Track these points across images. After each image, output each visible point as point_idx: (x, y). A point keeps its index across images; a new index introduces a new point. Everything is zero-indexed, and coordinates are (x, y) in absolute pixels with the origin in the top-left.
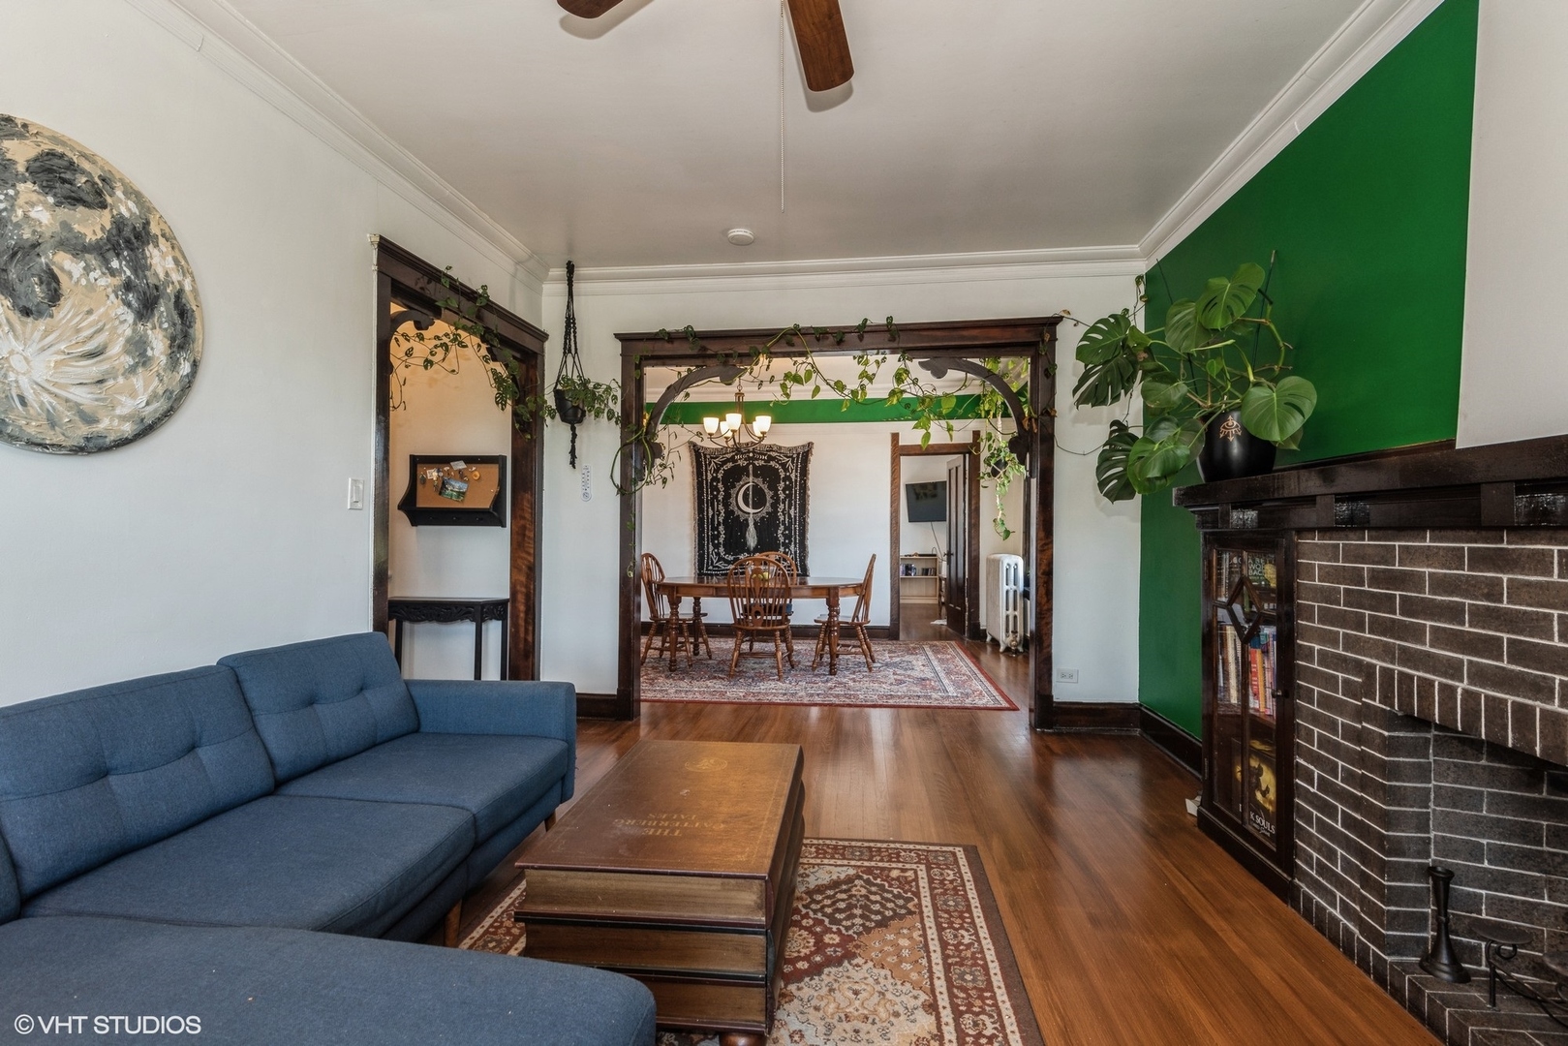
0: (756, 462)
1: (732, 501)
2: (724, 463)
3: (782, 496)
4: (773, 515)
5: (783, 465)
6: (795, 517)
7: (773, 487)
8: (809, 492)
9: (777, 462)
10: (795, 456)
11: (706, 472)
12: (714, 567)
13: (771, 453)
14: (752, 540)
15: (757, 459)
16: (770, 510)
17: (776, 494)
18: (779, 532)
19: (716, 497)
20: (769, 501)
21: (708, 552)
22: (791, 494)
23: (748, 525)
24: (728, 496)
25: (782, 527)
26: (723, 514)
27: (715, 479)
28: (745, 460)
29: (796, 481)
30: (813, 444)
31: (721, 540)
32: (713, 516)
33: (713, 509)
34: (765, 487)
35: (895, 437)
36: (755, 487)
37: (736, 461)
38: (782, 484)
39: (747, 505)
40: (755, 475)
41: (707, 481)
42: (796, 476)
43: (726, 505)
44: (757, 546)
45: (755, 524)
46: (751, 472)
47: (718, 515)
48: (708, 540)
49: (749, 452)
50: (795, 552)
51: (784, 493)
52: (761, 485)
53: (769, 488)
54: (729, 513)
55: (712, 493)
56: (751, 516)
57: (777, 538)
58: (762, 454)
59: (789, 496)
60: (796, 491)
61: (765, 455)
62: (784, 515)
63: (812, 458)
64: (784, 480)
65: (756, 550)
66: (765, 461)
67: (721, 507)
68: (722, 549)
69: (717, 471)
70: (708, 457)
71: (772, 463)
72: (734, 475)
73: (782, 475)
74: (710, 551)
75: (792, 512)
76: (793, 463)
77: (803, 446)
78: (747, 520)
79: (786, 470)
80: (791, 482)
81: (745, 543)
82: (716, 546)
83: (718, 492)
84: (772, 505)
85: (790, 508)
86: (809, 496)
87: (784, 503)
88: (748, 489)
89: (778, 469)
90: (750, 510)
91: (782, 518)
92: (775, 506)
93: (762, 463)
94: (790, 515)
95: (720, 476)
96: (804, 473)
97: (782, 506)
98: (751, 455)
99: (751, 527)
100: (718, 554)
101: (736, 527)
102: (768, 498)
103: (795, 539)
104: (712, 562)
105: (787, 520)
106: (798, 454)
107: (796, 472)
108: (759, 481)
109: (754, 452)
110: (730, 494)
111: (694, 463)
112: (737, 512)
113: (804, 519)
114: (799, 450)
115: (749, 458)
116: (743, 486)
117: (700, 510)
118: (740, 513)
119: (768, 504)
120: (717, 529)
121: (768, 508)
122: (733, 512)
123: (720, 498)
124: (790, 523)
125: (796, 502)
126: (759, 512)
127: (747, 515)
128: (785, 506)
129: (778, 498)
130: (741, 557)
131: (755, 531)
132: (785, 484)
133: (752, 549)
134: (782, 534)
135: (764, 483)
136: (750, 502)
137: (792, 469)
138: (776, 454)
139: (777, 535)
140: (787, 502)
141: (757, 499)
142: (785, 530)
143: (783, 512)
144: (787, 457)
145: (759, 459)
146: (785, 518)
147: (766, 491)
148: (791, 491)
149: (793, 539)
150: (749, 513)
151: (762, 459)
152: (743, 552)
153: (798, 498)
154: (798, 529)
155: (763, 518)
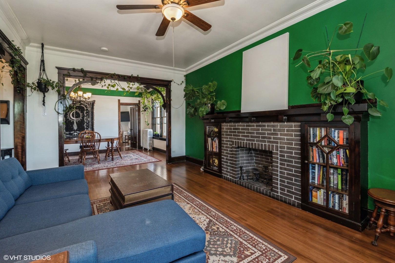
0: (76, 105)
1: (68, 116)
3: (85, 115)
4: (83, 120)
5: (86, 106)
6: (90, 121)
7: (83, 112)
8: (94, 114)
9: (84, 105)
10: (89, 104)
13: (81, 102)
14: (75, 127)
16: (82, 119)
20: (81, 116)
22: (88, 114)
23: (74, 123)
25: (86, 124)
26: (65, 120)
29: (90, 111)
30: (95, 101)
31: (64, 127)
34: (80, 112)
35: (119, 100)
36: (76, 112)
38: (85, 111)
39: (73, 117)
40: (76, 109)
42: (90, 109)
43: (66, 117)
45: (76, 123)
46: (75, 107)
50: (90, 130)
51: (86, 114)
52: (78, 111)
56: (75, 120)
57: (84, 127)
59: (88, 115)
60: (90, 113)
62: (86, 120)
63: (95, 105)
64: (86, 110)
65: (77, 130)
66: (80, 105)
71: (82, 105)
73: (85, 109)
75: (89, 119)
76: (89, 105)
77: (92, 101)
78: (73, 122)
79: (87, 107)
80: (88, 111)
81: (73, 128)
84: (82, 117)
85: (88, 118)
86: (94, 115)
87: (86, 116)
88: (74, 112)
89: (84, 107)
90: (75, 119)
91: (85, 121)
92: (83, 117)
93: (78, 105)
96: (93, 108)
99: (75, 124)
101: (70, 123)
102: (81, 115)
103: (90, 127)
105: (87, 121)
106: (91, 103)
107: (90, 108)
108: (78, 110)
109: (75, 102)
112: (70, 119)
113: (93, 121)
115: (74, 104)
116: (72, 112)
118: (71, 119)
119: (81, 117)
121: (81, 118)
122: (68, 119)
125: (90, 117)
126: (78, 119)
127: (73, 120)
128: (86, 118)
129: (84, 115)
130: (72, 132)
131: (76, 125)
132: (86, 111)
133: (75, 130)
134: (86, 125)
135: (79, 111)
136: (75, 116)
137: (89, 107)
138: (83, 103)
139: (84, 126)
140: (87, 117)
141: (77, 116)
142: (87, 124)
143: (86, 119)
144: (87, 104)
145: (77, 104)
146: (86, 121)
147: (80, 113)
148: (88, 113)
149: (89, 127)
150: (74, 120)
151: (78, 104)
152: (72, 131)
153: (91, 115)
154: (91, 124)
155: (79, 121)
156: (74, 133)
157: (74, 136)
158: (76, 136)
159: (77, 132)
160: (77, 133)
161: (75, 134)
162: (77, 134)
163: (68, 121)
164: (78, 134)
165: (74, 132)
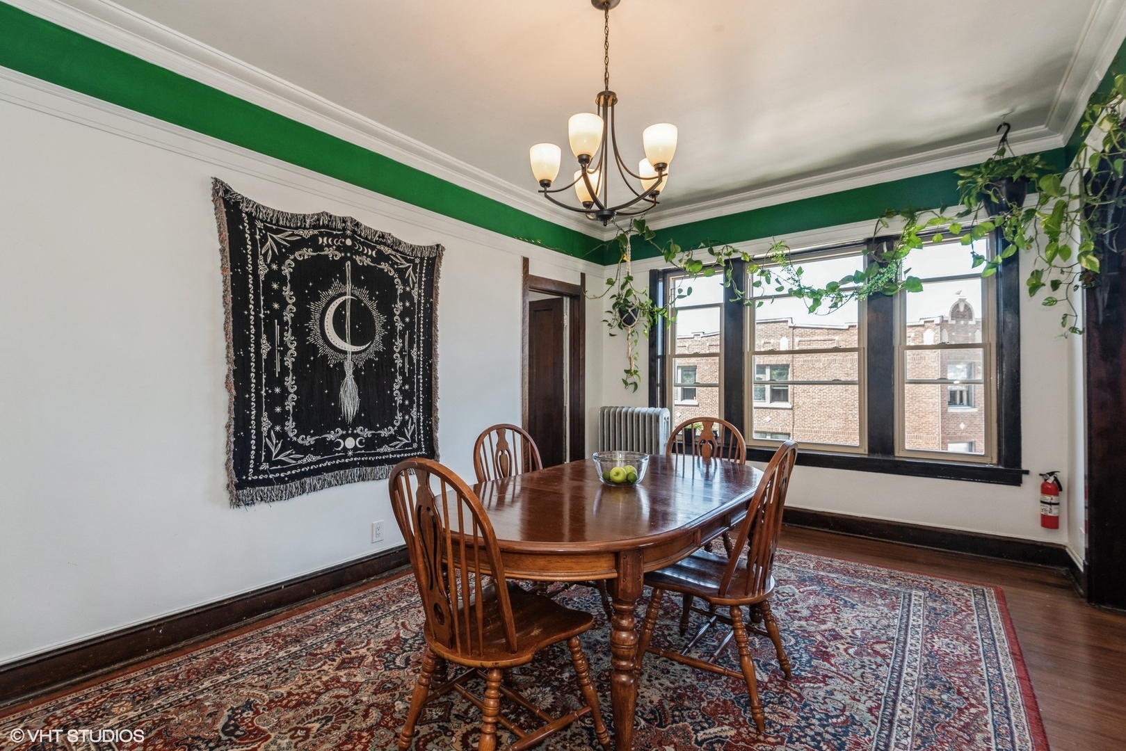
0: (358, 258)
1: (313, 325)
2: (295, 246)
3: (399, 326)
4: (386, 357)
5: (402, 272)
6: (418, 361)
7: (386, 309)
8: (437, 324)
9: (392, 266)
10: (417, 261)
11: (254, 257)
12: (272, 463)
13: (382, 248)
14: (350, 400)
15: (361, 254)
16: (381, 348)
17: (390, 322)
18: (396, 387)
19: (279, 315)
20: (379, 333)
21: (259, 433)
22: (412, 322)
23: (344, 376)
24: (303, 315)
25: (399, 379)
26: (292, 352)
27: (274, 276)
28: (338, 249)
29: (419, 302)
31: (290, 405)
32: (271, 354)
33: (271, 339)
34: (372, 306)
35: (526, 261)
36: (356, 303)
37: (321, 248)
38: (399, 305)
39: (341, 334)
40: (357, 282)
41: (256, 276)
42: (419, 295)
43: (301, 331)
44: (358, 414)
45: (356, 372)
46: (348, 274)
47: (283, 354)
48: (259, 408)
49: (346, 237)
51: (402, 320)
52: (366, 302)
53: (379, 309)
54: (306, 350)
55: (268, 305)
56: (349, 356)
57: (392, 398)
58: (369, 246)
59: (410, 327)
60: (419, 319)
61: (373, 248)
62: (403, 357)
63: (442, 271)
64: (403, 298)
65: (358, 421)
66: (373, 259)
67: (288, 336)
68: (290, 425)
69: (280, 259)
70: (259, 225)
71: (384, 266)
72: (316, 275)
73: (400, 289)
74: (265, 429)
75: (414, 353)
76: (414, 271)
77: (430, 248)
78: (340, 365)
79: (405, 282)
80: (412, 304)
81: (338, 409)
82: (278, 419)
83: (284, 304)
84: (384, 340)
85: (411, 347)
86: (435, 330)
87: (402, 337)
88: (343, 305)
89: (393, 278)
90: (348, 347)
91: (399, 363)
92: (388, 340)
93: (368, 262)
94: (411, 359)
95: (287, 271)
96: (430, 289)
97: (399, 342)
98: (349, 242)
99: (349, 380)
100: (282, 435)
101: (318, 375)
102: (377, 326)
103: (418, 398)
104: (269, 452)
105: (406, 366)
106: (422, 259)
107: (420, 288)
108: (363, 294)
109: (353, 238)
110: (309, 312)
111: (228, 233)
112: (323, 350)
113: (430, 365)
114: (423, 253)
115: (345, 248)
116: (333, 299)
117: (241, 341)
118: (329, 351)
119: (377, 338)
120: (281, 382)
121: (377, 345)
122: (314, 348)
123: (288, 317)
124: (411, 372)
125: (419, 337)
126: (364, 351)
127: (341, 356)
128: (403, 343)
129: (394, 328)
130: (331, 436)
131: (355, 385)
132: (404, 305)
133: (350, 419)
134: (400, 390)
135: (371, 299)
136: (348, 331)
137: (414, 283)
138: (390, 251)
139: (392, 392)
140: (407, 336)
141: (362, 327)
142: (403, 384)
143: (400, 353)
144: (408, 261)
145: (363, 254)
146: (404, 364)
147: (375, 313)
148: (412, 318)
149: (415, 398)
150: (345, 352)
151: (367, 255)
152: (331, 427)
153: (422, 330)
154: (421, 381)
155: (369, 362)
156: (344, 437)
157: (340, 458)
158: (354, 456)
159: (358, 430)
160: (355, 436)
161: (350, 443)
162: (355, 448)
163: (310, 362)
164: (361, 442)
165: (341, 432)
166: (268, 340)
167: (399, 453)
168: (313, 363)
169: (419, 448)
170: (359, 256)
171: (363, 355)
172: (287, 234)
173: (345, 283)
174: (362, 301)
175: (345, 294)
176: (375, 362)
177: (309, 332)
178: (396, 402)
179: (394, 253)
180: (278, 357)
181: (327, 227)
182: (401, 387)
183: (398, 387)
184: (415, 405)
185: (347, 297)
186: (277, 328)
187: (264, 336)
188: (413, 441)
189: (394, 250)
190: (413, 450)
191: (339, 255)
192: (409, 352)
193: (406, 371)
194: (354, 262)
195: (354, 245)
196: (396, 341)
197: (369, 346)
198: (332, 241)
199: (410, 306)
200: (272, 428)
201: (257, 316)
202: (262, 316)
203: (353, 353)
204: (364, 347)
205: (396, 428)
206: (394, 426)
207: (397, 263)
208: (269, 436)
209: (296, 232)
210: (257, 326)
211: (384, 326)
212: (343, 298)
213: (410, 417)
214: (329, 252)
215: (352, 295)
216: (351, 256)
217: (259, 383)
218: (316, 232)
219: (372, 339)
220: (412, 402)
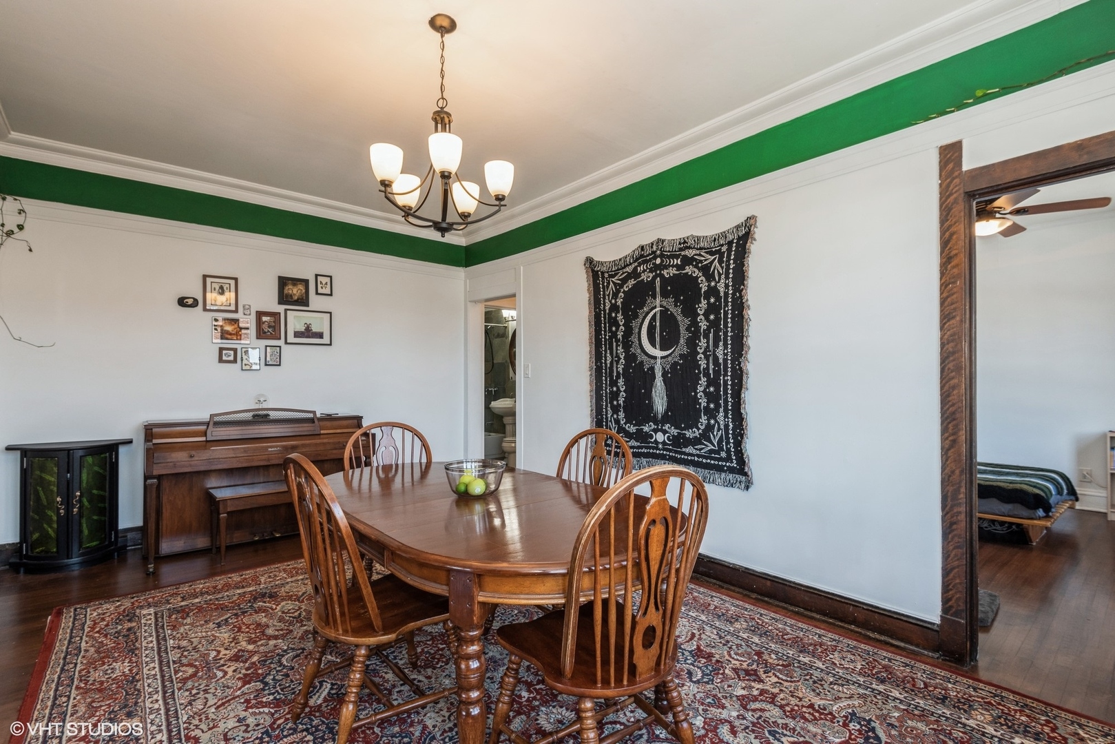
0: (665, 272)
1: (634, 339)
2: (624, 281)
3: (703, 325)
4: (691, 359)
5: (706, 270)
6: (725, 360)
8: (750, 314)
9: (696, 267)
10: (724, 249)
11: (604, 298)
13: (687, 252)
14: (660, 402)
15: (666, 267)
16: (685, 350)
17: (695, 323)
18: (700, 389)
19: (614, 335)
20: (684, 334)
21: (607, 418)
22: (718, 319)
23: (654, 378)
24: (628, 332)
25: (703, 381)
26: (622, 361)
27: (614, 308)
28: (651, 271)
29: (726, 294)
30: (754, 219)
31: (622, 401)
32: (611, 363)
33: (612, 353)
34: (676, 311)
35: (951, 154)
36: (664, 312)
37: (640, 275)
38: (704, 303)
39: (652, 342)
40: (665, 295)
41: (605, 310)
42: (727, 286)
43: (627, 345)
44: (666, 412)
45: (664, 375)
46: (658, 289)
47: (617, 362)
48: (606, 401)
49: (655, 258)
50: (727, 426)
51: (707, 319)
52: (672, 309)
53: (685, 313)
54: (631, 358)
55: (610, 329)
56: (659, 361)
57: (696, 400)
58: (675, 257)
59: (714, 325)
60: (726, 313)
61: (677, 257)
62: (707, 357)
63: (754, 247)
64: (707, 296)
65: (666, 419)
66: (679, 267)
67: (620, 349)
68: (622, 415)
69: (615, 295)
70: (606, 275)
71: (689, 270)
72: (637, 298)
73: (704, 288)
74: (609, 416)
75: (720, 352)
76: (720, 262)
77: (738, 227)
78: (652, 369)
79: (710, 277)
80: (718, 298)
81: (650, 406)
82: (616, 410)
83: (618, 326)
84: (689, 342)
85: (716, 345)
87: (706, 336)
88: (654, 317)
89: (697, 278)
90: (658, 353)
91: (703, 364)
92: (692, 343)
93: (673, 271)
94: (716, 359)
95: (619, 302)
96: (740, 277)
97: (703, 343)
98: (658, 261)
99: (659, 382)
100: (618, 422)
101: (639, 377)
102: (682, 330)
103: (726, 401)
105: (711, 367)
106: (730, 244)
107: (727, 277)
108: (669, 303)
109: (662, 256)
110: (632, 328)
111: (592, 289)
112: (641, 358)
113: (741, 365)
114: (730, 237)
115: (656, 267)
116: (648, 313)
117: (598, 356)
118: (645, 358)
119: (682, 341)
120: (616, 383)
121: (682, 348)
122: (634, 356)
123: (620, 335)
124: (717, 373)
125: (726, 334)
126: (670, 355)
127: (652, 361)
128: (708, 342)
129: (698, 328)
130: (646, 429)
131: (664, 387)
132: (708, 303)
133: (660, 417)
134: (704, 391)
135: (676, 306)
136: (658, 339)
137: (720, 275)
138: (694, 252)
139: (696, 393)
140: (711, 335)
141: (667, 334)
142: (708, 386)
143: (704, 353)
144: (712, 253)
145: (669, 266)
146: (708, 364)
147: (679, 318)
148: (717, 314)
149: (721, 402)
150: (655, 358)
151: (673, 266)
152: (646, 420)
153: (730, 325)
154: (730, 383)
155: (675, 364)
156: (656, 431)
157: (653, 448)
158: (664, 449)
159: (666, 427)
160: (665, 432)
161: (660, 437)
162: (664, 443)
164: (668, 437)
165: (653, 426)
166: (610, 354)
167: (706, 458)
168: (633, 368)
169: (729, 459)
170: (667, 269)
171: (670, 359)
172: (620, 274)
173: (655, 298)
174: (668, 310)
175: (655, 307)
176: (680, 364)
177: (632, 345)
178: (700, 404)
179: (698, 252)
180: (615, 365)
181: (642, 256)
182: (705, 389)
183: (702, 389)
184: (721, 410)
185: (657, 310)
186: (615, 344)
187: (608, 351)
188: (721, 449)
189: (697, 249)
190: (721, 459)
191: (651, 275)
192: (714, 351)
193: (711, 372)
194: (662, 276)
195: (662, 261)
196: (700, 341)
197: (675, 349)
198: (647, 266)
199: (715, 302)
200: (612, 416)
201: (605, 338)
202: (607, 337)
203: (662, 358)
204: (670, 351)
205: (700, 431)
206: (698, 429)
207: (701, 261)
208: (611, 421)
209: (624, 270)
210: (605, 345)
211: (688, 329)
212: (654, 311)
213: (716, 421)
214: (644, 277)
215: (661, 306)
216: (660, 272)
217: (606, 384)
218: (636, 264)
219: (677, 343)
220: (718, 406)
